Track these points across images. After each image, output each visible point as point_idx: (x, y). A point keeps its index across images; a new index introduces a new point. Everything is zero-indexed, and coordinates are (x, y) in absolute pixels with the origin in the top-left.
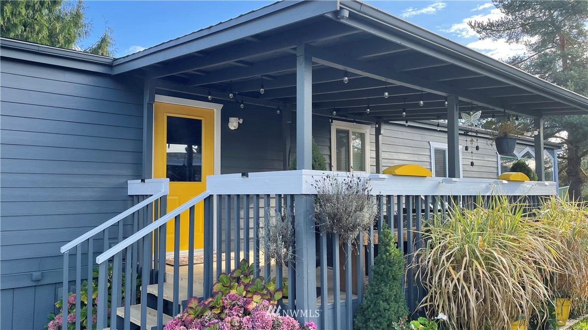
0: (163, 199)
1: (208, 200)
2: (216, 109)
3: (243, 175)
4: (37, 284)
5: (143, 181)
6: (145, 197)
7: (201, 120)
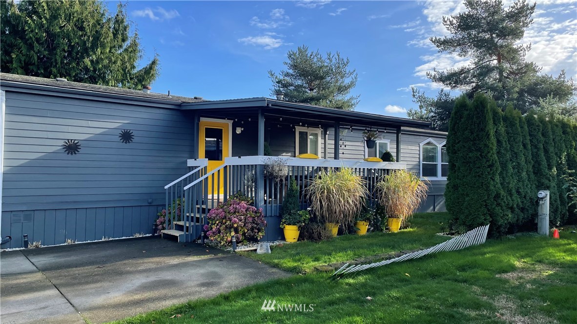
0: (205, 168)
1: (225, 167)
2: (230, 123)
3: (239, 157)
4: (150, 205)
5: (195, 160)
6: (196, 167)
7: (222, 129)
